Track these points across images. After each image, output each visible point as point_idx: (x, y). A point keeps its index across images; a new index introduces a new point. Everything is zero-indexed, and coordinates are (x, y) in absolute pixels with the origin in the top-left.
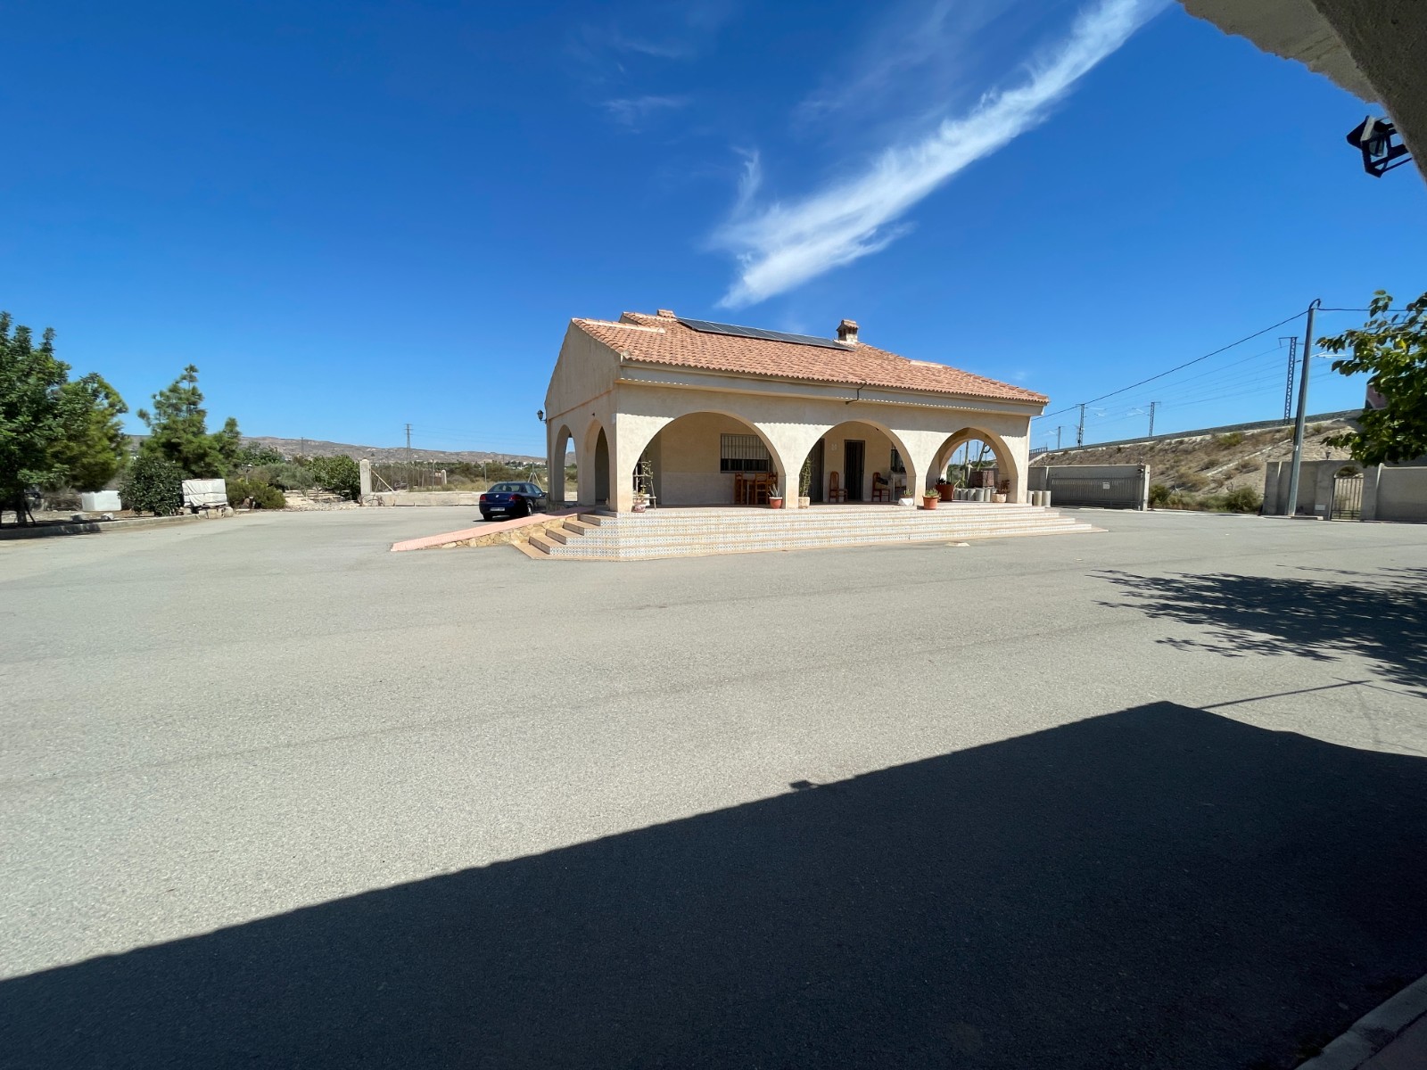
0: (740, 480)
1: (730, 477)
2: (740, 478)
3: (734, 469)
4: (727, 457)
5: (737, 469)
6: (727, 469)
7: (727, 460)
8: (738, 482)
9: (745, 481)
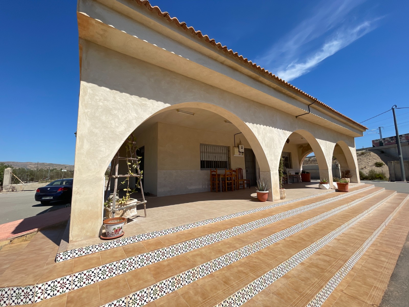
0: (215, 175)
1: (206, 173)
2: (214, 173)
3: (208, 168)
4: (204, 160)
5: (210, 167)
6: (204, 167)
7: (204, 161)
8: (213, 176)
9: (219, 175)
